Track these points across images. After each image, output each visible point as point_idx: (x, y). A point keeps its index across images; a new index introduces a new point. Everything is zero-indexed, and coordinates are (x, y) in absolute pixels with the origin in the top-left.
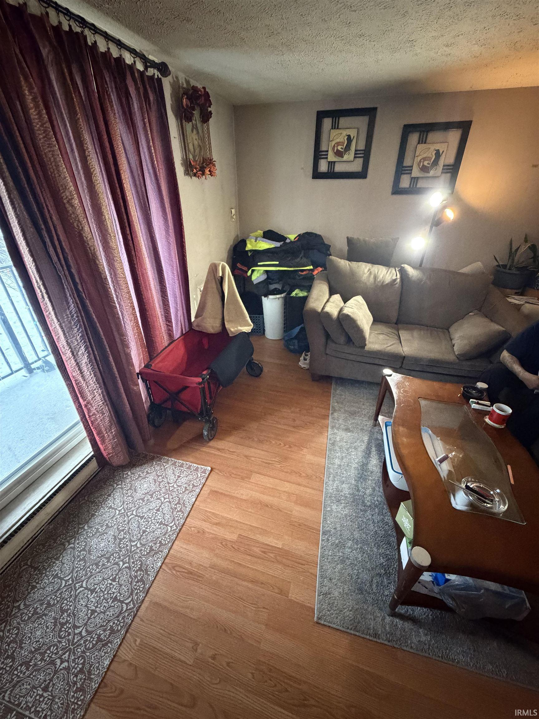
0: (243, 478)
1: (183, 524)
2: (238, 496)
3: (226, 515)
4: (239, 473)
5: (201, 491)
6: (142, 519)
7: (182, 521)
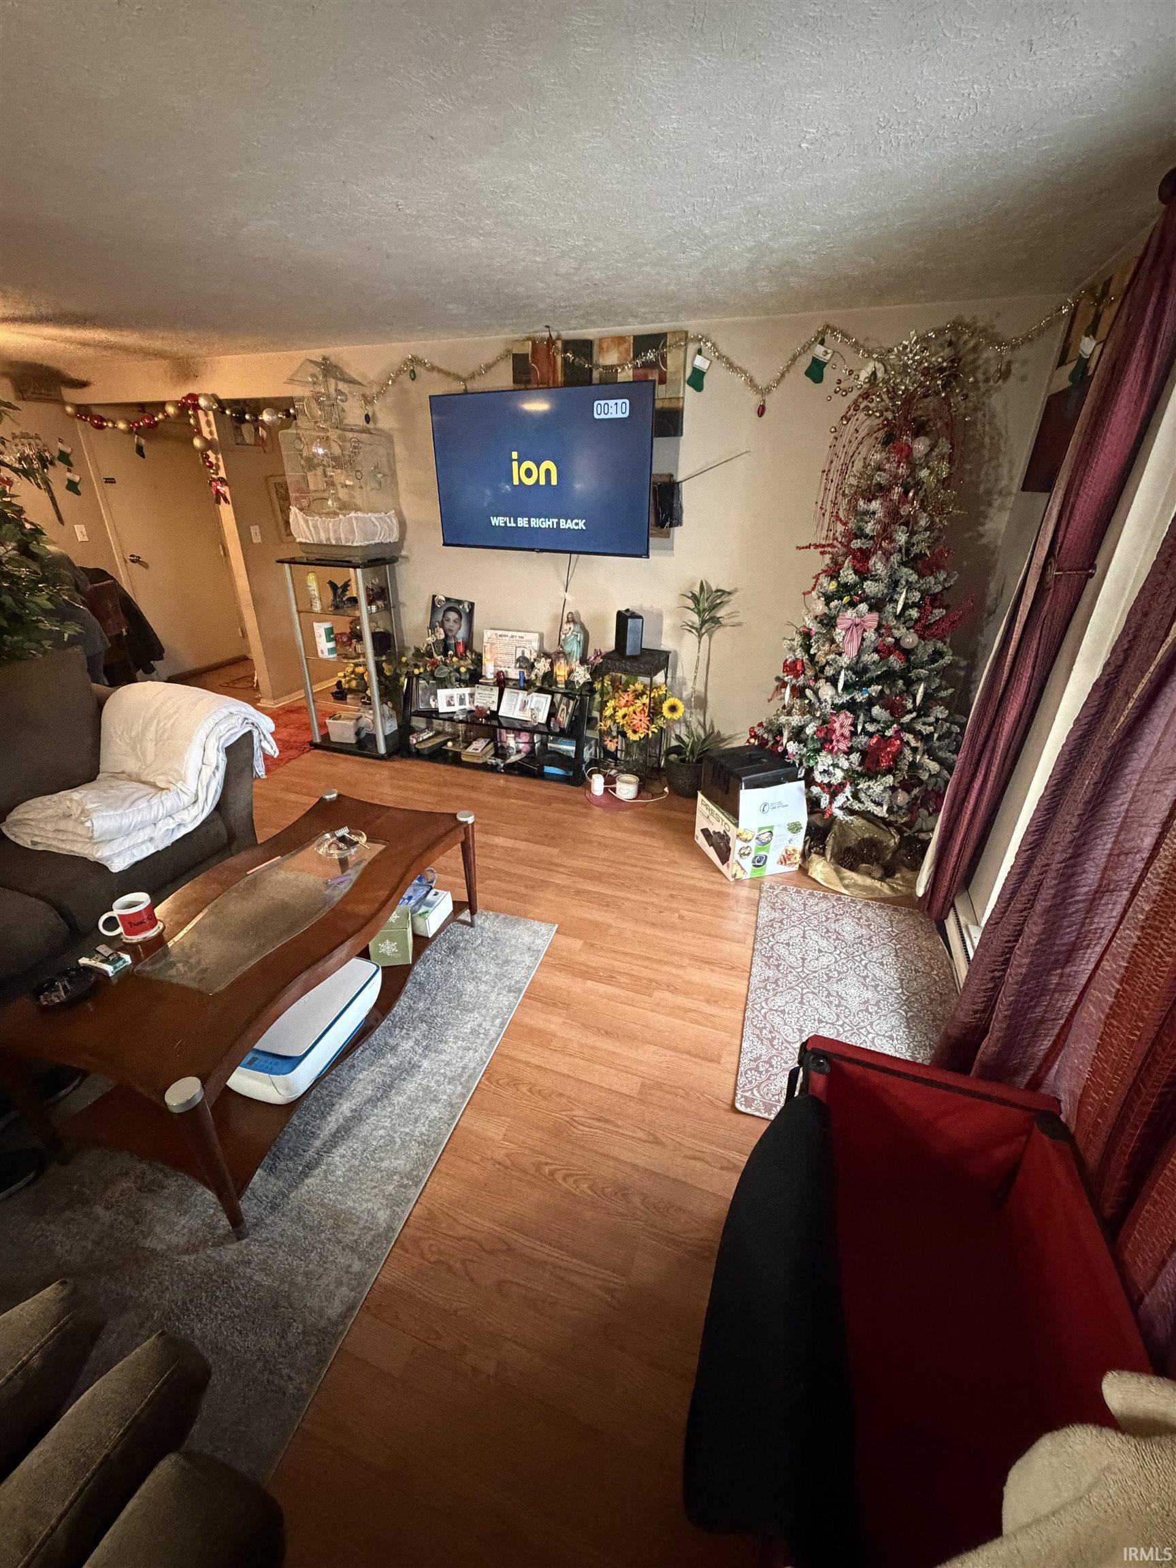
0: (660, 1086)
1: (745, 1011)
2: (662, 1051)
3: (677, 1021)
4: (669, 1096)
5: (739, 1061)
6: (800, 1003)
7: (748, 1013)
